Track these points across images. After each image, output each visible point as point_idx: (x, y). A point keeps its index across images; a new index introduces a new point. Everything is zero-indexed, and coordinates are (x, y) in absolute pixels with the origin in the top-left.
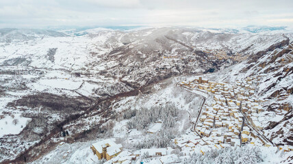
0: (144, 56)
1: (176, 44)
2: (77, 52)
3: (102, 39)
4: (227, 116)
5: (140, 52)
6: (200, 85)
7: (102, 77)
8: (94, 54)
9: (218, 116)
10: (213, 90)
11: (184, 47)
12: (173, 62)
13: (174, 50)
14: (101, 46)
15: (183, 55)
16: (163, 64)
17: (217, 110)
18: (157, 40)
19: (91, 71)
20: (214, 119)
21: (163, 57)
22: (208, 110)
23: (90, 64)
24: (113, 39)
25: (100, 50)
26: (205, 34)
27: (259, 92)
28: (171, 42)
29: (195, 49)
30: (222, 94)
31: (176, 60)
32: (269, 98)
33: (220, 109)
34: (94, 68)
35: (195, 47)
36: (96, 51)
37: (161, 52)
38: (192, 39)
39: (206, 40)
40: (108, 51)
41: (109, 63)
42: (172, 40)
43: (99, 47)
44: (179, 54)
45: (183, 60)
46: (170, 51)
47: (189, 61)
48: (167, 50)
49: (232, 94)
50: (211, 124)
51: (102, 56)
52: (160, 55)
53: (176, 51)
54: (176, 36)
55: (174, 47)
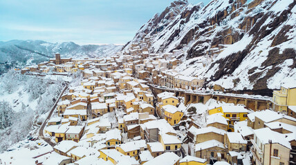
1: (33, 54)
4: (114, 91)
6: (59, 65)
9: (95, 95)
10: (81, 66)
11: (43, 57)
13: (29, 61)
17: (92, 88)
18: (3, 50)
20: (89, 102)
21: (13, 69)
22: (73, 91)
26: (69, 45)
27: (156, 50)
28: (25, 52)
30: (97, 67)
32: (179, 48)
33: (97, 85)
37: (10, 64)
38: (53, 50)
39: (70, 51)
42: (27, 50)
46: (25, 61)
48: (20, 61)
49: (114, 64)
50: (84, 112)
52: (8, 67)
53: (33, 62)
54: (32, 46)
55: (29, 58)
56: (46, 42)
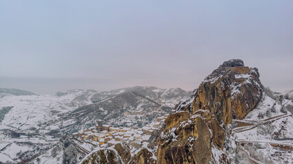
0: (106, 113)
1: (143, 100)
2: (35, 111)
3: (70, 97)
5: (102, 109)
7: (49, 138)
8: (54, 112)
11: (150, 103)
12: (137, 118)
13: (139, 106)
14: (66, 104)
15: (149, 111)
16: (123, 121)
19: (40, 131)
21: (125, 114)
23: (45, 123)
24: (82, 98)
25: (63, 108)
26: (176, 91)
28: (138, 98)
29: (163, 105)
31: (139, 116)
34: (47, 128)
35: (164, 103)
36: (59, 109)
37: (125, 108)
38: (161, 96)
39: (176, 97)
40: (72, 109)
41: (66, 121)
42: (140, 96)
43: (64, 106)
44: (144, 110)
45: (147, 116)
46: (136, 107)
47: (154, 117)
48: (133, 106)
51: (63, 114)
52: (122, 111)
53: (142, 107)
54: (146, 92)
55: (140, 102)
56: (157, 88)
